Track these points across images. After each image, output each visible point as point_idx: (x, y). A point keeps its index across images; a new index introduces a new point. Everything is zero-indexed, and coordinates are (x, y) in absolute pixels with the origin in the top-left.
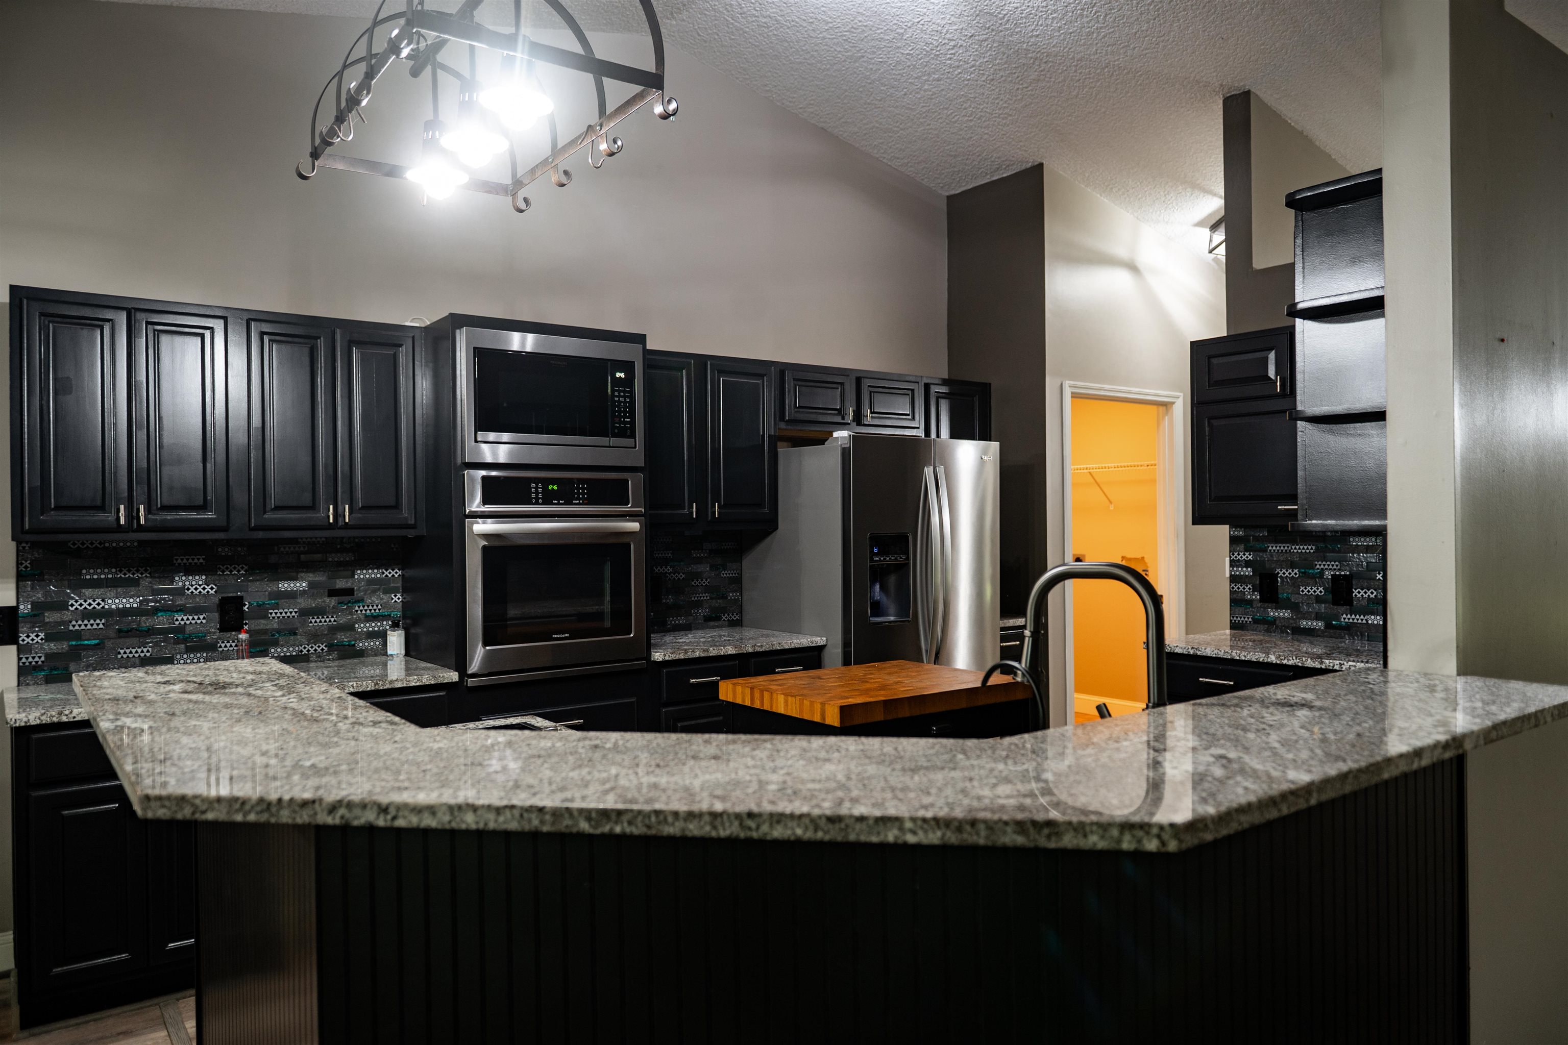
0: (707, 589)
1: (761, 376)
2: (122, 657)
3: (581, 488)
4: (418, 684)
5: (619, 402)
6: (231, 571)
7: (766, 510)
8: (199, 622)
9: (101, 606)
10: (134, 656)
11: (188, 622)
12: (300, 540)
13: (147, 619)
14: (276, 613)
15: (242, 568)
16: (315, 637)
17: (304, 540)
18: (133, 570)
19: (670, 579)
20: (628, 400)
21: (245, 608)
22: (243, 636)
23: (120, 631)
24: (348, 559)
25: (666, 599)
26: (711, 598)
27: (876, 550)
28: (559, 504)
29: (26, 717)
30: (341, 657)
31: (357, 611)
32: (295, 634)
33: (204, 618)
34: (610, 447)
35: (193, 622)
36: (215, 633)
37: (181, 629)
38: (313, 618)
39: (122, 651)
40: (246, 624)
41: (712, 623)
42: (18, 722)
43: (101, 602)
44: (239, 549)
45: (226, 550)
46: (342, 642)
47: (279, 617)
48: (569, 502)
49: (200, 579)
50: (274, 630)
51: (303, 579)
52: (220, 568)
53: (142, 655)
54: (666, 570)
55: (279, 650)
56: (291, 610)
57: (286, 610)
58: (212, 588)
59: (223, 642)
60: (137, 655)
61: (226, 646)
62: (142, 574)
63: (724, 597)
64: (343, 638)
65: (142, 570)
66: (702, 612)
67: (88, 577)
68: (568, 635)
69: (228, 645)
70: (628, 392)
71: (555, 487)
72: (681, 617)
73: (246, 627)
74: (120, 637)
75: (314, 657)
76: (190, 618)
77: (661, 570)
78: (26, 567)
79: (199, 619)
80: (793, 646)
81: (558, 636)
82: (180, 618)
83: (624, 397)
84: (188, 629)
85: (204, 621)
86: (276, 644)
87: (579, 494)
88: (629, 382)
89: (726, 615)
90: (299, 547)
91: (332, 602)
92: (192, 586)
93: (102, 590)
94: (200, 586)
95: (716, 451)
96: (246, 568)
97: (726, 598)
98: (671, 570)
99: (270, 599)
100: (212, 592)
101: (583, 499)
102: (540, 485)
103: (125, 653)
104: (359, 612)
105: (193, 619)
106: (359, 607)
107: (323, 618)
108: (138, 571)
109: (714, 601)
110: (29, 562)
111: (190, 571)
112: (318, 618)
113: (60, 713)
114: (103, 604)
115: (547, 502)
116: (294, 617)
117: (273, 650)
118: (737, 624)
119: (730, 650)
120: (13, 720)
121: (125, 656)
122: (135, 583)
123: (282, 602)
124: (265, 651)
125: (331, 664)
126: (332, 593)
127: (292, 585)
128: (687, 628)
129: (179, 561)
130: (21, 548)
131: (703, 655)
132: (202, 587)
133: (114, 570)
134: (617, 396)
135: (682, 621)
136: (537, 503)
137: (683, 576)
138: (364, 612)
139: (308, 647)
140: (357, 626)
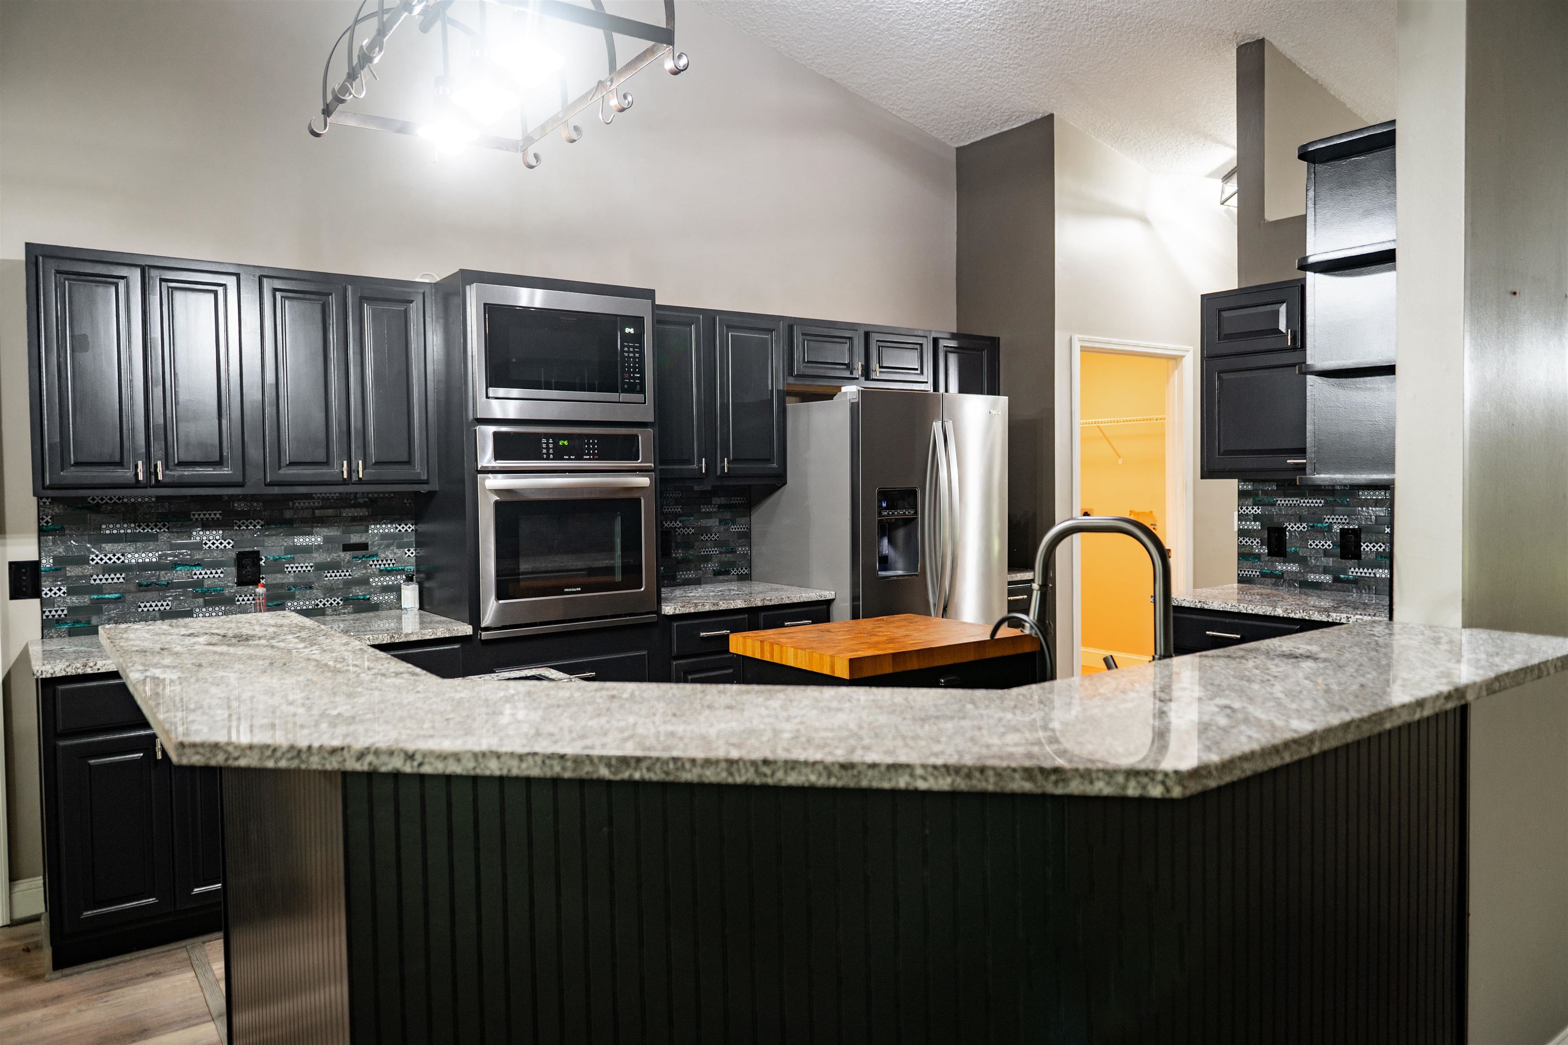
0: (717, 544)
1: (770, 331)
2: (143, 610)
3: (591, 444)
4: (433, 637)
5: (629, 357)
6: (247, 526)
7: (775, 465)
8: (217, 576)
9: (121, 561)
10: (154, 610)
11: (206, 576)
12: (314, 495)
13: (166, 574)
14: (292, 568)
15: (258, 523)
16: (330, 591)
17: (319, 495)
18: (152, 525)
19: (679, 534)
20: (637, 355)
21: (262, 563)
22: (260, 590)
23: (140, 585)
24: (361, 514)
25: (676, 554)
26: (721, 553)
27: (884, 505)
28: (569, 459)
29: (53, 669)
30: (356, 611)
31: (371, 565)
32: (311, 588)
33: (222, 573)
34: (620, 402)
35: (211, 576)
36: (232, 587)
37: (200, 583)
38: (329, 572)
39: (142, 605)
40: (263, 578)
41: (721, 577)
42: (44, 673)
43: (121, 557)
44: (255, 504)
45: (242, 505)
46: (357, 596)
47: (295, 572)
48: (579, 458)
49: (217, 534)
50: (290, 584)
51: (318, 534)
52: (236, 523)
53: (162, 608)
54: (676, 525)
55: (295, 604)
56: (307, 564)
57: (302, 565)
58: (229, 543)
59: (241, 596)
60: (157, 609)
61: (243, 600)
62: (160, 529)
63: (733, 551)
64: (358, 591)
65: (160, 525)
66: (711, 566)
67: (108, 532)
68: (579, 589)
69: (246, 599)
70: (637, 347)
71: (566, 443)
72: (690, 571)
73: (263, 581)
74: (140, 591)
75: (329, 611)
76: (208, 572)
77: (671, 525)
78: (47, 522)
79: (217, 573)
80: (802, 600)
81: (570, 590)
82: (198, 573)
83: (634, 352)
84: (207, 583)
85: (222, 575)
86: (292, 597)
87: (589, 449)
88: (638, 337)
89: (735, 569)
90: (314, 503)
91: (347, 556)
92: (209, 541)
93: (122, 544)
94: (217, 540)
95: (724, 406)
96: (262, 523)
97: (735, 552)
98: (680, 525)
99: (286, 554)
100: (229, 547)
101: (594, 454)
102: (551, 441)
103: (145, 606)
104: (373, 566)
105: (211, 573)
106: (373, 561)
107: (338, 572)
108: (156, 526)
109: (723, 555)
110: (49, 517)
111: (207, 525)
112: (333, 572)
113: (85, 665)
114: (123, 558)
115: (558, 457)
116: (309, 571)
117: (289, 604)
118: (746, 578)
119: (740, 604)
120: (40, 672)
121: (145, 609)
122: (154, 538)
123: (297, 556)
124: (281, 604)
125: (347, 617)
126: (347, 548)
127: (307, 540)
128: (697, 582)
129: (196, 516)
130: (42, 504)
131: (713, 609)
132: (219, 541)
133: (133, 525)
134: (626, 352)
135: (691, 575)
136: (548, 459)
137: (693, 531)
138: (378, 566)
139: (324, 601)
140: (371, 580)
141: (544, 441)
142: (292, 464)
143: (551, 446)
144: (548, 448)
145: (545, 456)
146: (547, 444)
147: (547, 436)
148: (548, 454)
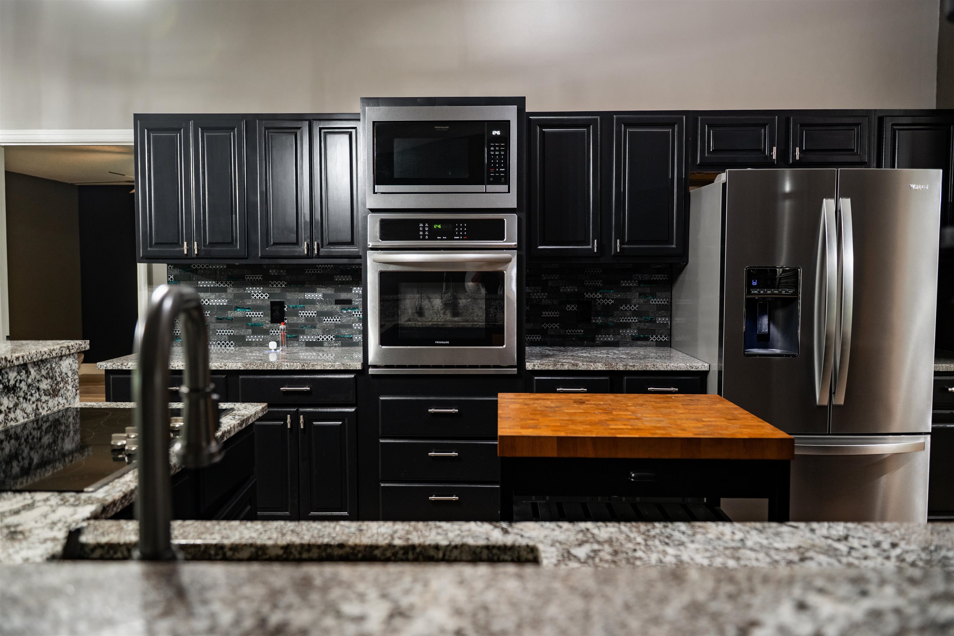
0: (635, 313)
1: (671, 125)
2: (219, 334)
3: (461, 227)
5: (495, 155)
6: (277, 285)
7: (674, 246)
8: (259, 316)
9: (208, 303)
10: (225, 334)
11: (253, 316)
12: (317, 266)
13: (231, 313)
14: (303, 313)
15: (283, 283)
16: (326, 331)
17: (320, 266)
18: (224, 282)
19: (599, 304)
20: (502, 153)
21: (285, 309)
22: (282, 327)
23: (218, 319)
24: (348, 279)
25: (596, 320)
26: (639, 321)
27: (754, 283)
28: (442, 239)
30: (343, 345)
31: (354, 315)
32: (315, 328)
33: (262, 314)
34: (486, 193)
35: (256, 316)
36: (268, 324)
37: (249, 319)
38: (326, 318)
39: (219, 331)
40: (286, 319)
41: (639, 343)
43: (208, 301)
44: (282, 271)
45: (274, 271)
46: (345, 335)
47: (305, 316)
48: (451, 238)
49: (260, 289)
50: (302, 324)
51: (320, 292)
52: (270, 283)
53: (229, 334)
54: (596, 296)
55: (305, 337)
56: (312, 312)
57: (309, 312)
58: (266, 296)
59: (273, 330)
60: (226, 334)
61: (274, 332)
62: (228, 285)
63: (653, 321)
64: (345, 332)
65: (228, 282)
66: (631, 332)
67: (201, 286)
68: (448, 342)
69: (276, 331)
70: (502, 146)
71: (439, 226)
72: (609, 335)
73: (286, 321)
74: (217, 322)
75: (326, 344)
76: (255, 313)
77: (591, 296)
78: (171, 279)
79: (259, 314)
80: (669, 369)
81: (440, 342)
82: (249, 313)
83: (500, 151)
84: (254, 320)
85: (262, 316)
86: (303, 333)
87: (459, 231)
88: (505, 138)
89: (654, 336)
90: (317, 271)
91: (338, 308)
92: (255, 293)
93: (208, 294)
94: (260, 293)
95: (620, 195)
96: (286, 283)
97: (655, 321)
98: (600, 296)
99: (300, 304)
100: (266, 298)
101: (462, 235)
102: (427, 225)
103: (220, 332)
104: (355, 316)
105: (256, 314)
106: (355, 312)
107: (332, 318)
108: (226, 283)
109: (642, 324)
110: (173, 276)
111: (254, 284)
112: (329, 318)
114: (209, 302)
115: (432, 237)
116: (314, 316)
117: (301, 337)
118: (668, 344)
119: (600, 367)
121: (220, 334)
122: (224, 290)
123: (307, 306)
124: (296, 337)
125: (337, 349)
126: (338, 302)
127: (313, 296)
128: (615, 344)
129: (248, 278)
130: (169, 268)
131: (571, 368)
132: (261, 294)
133: (214, 282)
134: (492, 151)
135: (611, 338)
136: (424, 239)
137: (613, 302)
138: (358, 316)
139: (323, 337)
140: (353, 325)
141: (421, 225)
142: (275, 244)
143: (427, 229)
144: (424, 231)
145: (421, 237)
146: (424, 227)
147: (424, 221)
148: (424, 235)
